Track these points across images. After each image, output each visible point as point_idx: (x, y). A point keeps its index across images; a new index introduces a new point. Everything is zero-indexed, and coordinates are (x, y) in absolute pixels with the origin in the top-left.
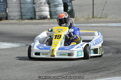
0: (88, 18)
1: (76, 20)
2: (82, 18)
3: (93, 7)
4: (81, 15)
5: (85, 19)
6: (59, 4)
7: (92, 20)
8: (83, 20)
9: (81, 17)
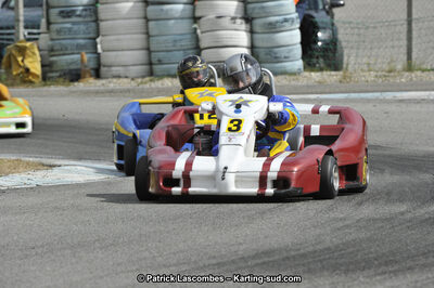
0: (390, 71)
1: (345, 77)
2: (370, 70)
3: (410, 31)
4: (365, 60)
5: (380, 73)
6: (286, 20)
7: (405, 78)
8: (371, 76)
9: (365, 67)
